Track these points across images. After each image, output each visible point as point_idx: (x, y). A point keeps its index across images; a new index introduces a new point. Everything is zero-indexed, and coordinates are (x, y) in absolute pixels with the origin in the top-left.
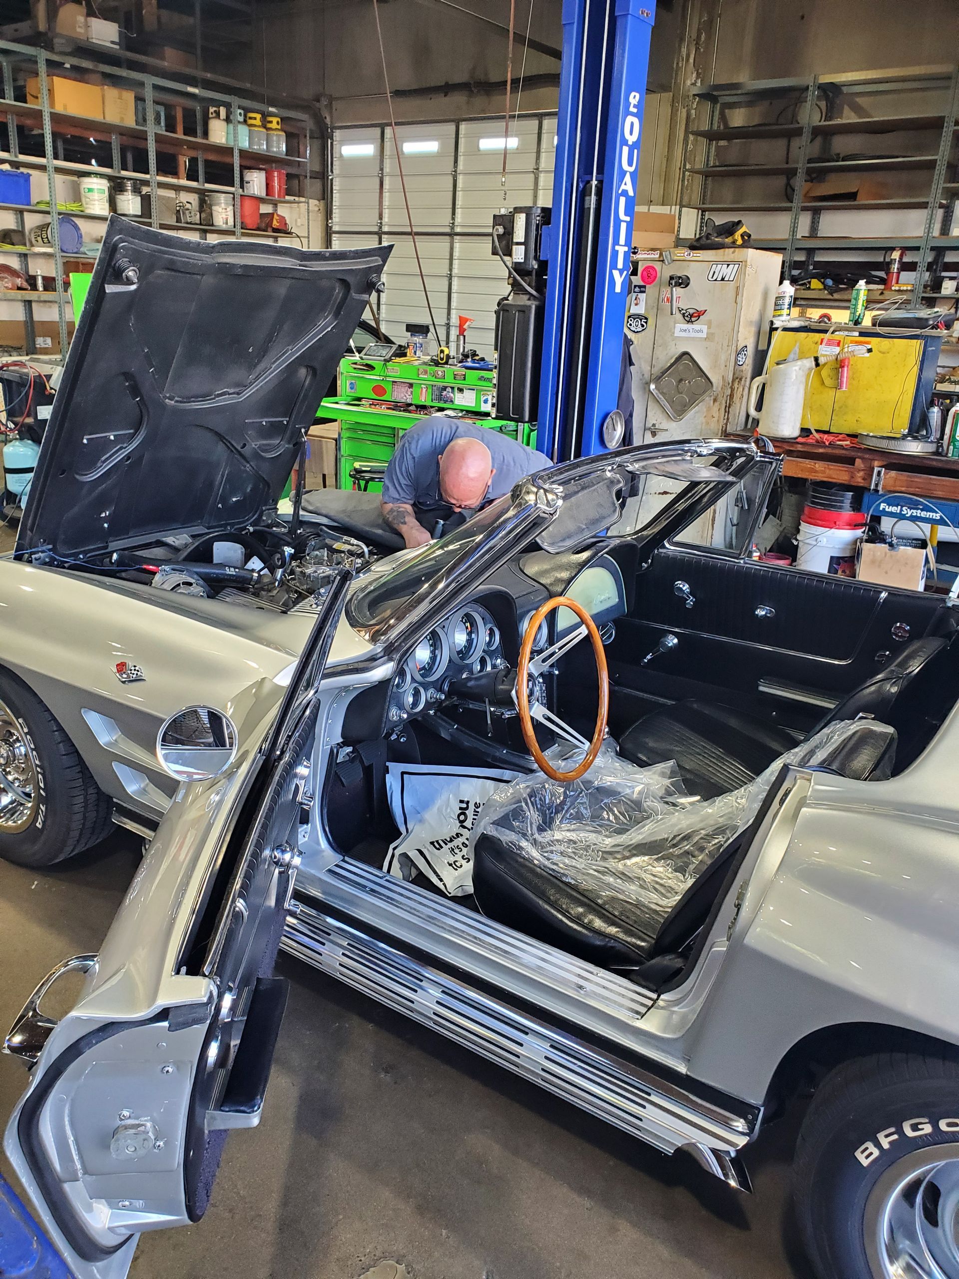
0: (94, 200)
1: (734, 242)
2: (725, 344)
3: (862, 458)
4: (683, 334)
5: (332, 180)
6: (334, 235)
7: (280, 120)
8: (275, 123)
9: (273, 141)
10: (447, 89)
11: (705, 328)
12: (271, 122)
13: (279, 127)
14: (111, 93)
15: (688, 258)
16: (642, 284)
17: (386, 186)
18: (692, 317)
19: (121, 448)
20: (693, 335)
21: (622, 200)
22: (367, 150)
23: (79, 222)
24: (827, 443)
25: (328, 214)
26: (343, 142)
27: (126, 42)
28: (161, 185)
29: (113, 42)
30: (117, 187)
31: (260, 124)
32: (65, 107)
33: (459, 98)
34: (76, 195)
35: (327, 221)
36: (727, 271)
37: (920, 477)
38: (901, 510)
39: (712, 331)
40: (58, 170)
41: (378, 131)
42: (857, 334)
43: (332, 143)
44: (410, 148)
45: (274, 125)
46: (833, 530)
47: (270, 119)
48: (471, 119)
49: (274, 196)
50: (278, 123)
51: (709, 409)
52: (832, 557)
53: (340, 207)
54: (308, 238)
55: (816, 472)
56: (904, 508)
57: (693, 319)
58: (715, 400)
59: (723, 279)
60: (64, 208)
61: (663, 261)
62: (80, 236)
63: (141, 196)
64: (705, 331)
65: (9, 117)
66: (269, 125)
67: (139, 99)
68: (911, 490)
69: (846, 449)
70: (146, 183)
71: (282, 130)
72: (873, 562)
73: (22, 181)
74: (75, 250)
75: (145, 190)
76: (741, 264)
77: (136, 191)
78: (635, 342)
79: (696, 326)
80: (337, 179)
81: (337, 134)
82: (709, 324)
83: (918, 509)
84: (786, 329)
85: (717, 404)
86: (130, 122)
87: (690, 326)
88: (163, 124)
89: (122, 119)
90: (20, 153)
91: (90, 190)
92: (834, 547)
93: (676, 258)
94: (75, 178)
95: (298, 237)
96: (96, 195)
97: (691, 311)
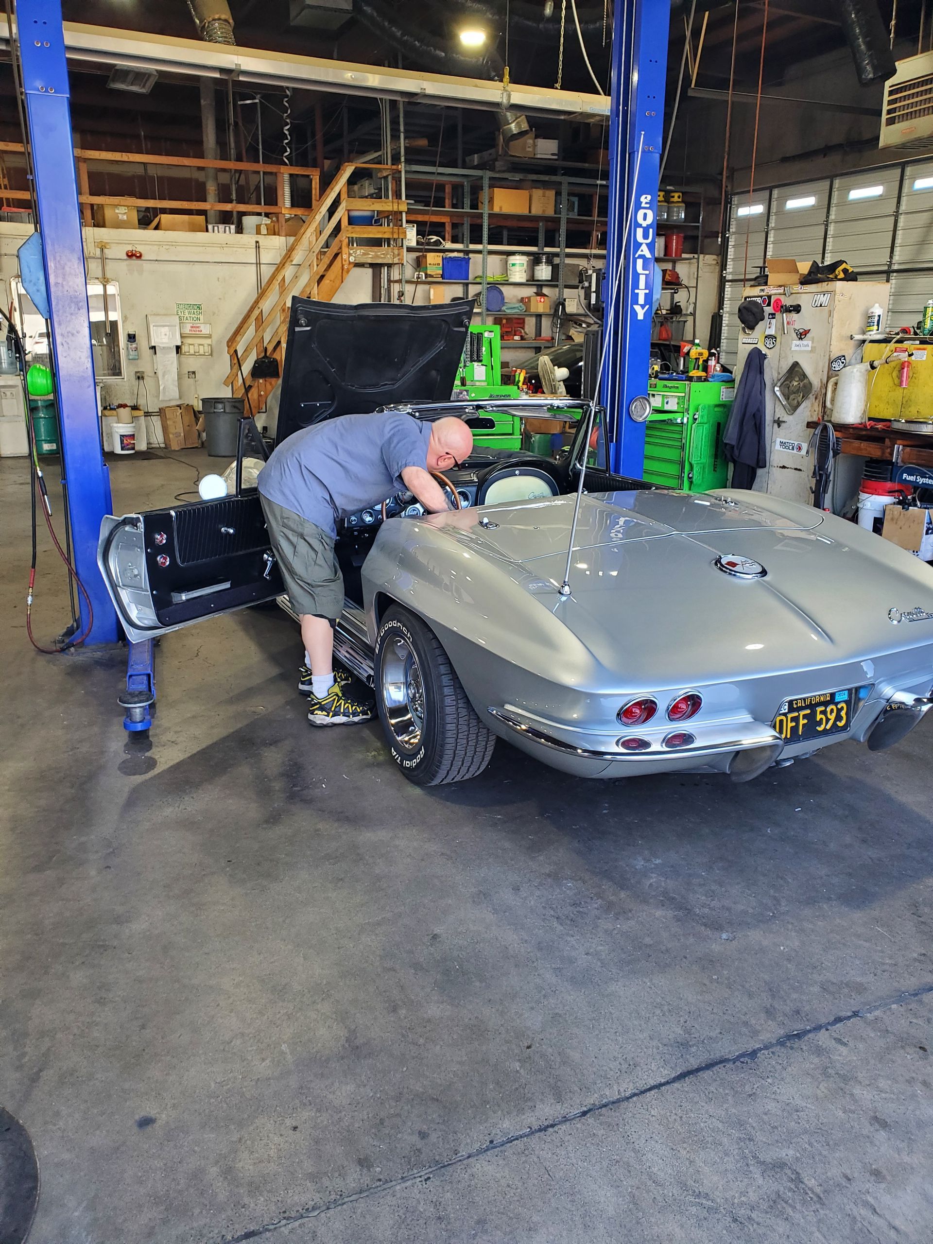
0: (515, 272)
1: (836, 277)
2: (822, 355)
3: (889, 438)
4: (797, 348)
5: (728, 237)
6: (727, 283)
7: (681, 194)
8: (676, 197)
9: (674, 212)
10: (826, 150)
11: (810, 343)
12: (673, 197)
13: (680, 200)
14: (537, 193)
15: (801, 291)
16: (773, 312)
17: (771, 239)
18: (802, 335)
19: (325, 411)
20: (803, 349)
21: (640, 262)
22: (758, 209)
23: (504, 289)
24: (869, 427)
25: (723, 266)
26: (740, 205)
27: (564, 152)
28: (569, 255)
29: (553, 154)
30: (536, 260)
31: (663, 199)
32: (501, 208)
33: (835, 158)
34: (505, 269)
35: (722, 272)
36: (823, 299)
37: (925, 452)
38: (916, 479)
39: (814, 345)
40: (491, 253)
41: (767, 193)
42: (918, 342)
43: (730, 207)
44: (792, 204)
45: (676, 199)
46: (874, 496)
47: (673, 194)
48: (842, 175)
49: (671, 256)
50: (679, 197)
51: (812, 405)
52: (875, 518)
53: (733, 260)
54: (696, 287)
55: (861, 450)
56: (918, 477)
57: (803, 337)
58: (816, 398)
59: (821, 306)
60: (492, 279)
61: (785, 294)
62: (503, 299)
63: (552, 266)
64: (810, 345)
65: (465, 219)
66: (672, 200)
67: (558, 194)
68: (920, 462)
69: (879, 431)
70: (557, 255)
71: (682, 202)
72: (892, 519)
73: (464, 263)
74: (498, 309)
75: (557, 260)
76: (832, 292)
77: (549, 262)
78: (769, 356)
79: (804, 342)
80: (733, 236)
81: (735, 199)
82: (813, 340)
83: (926, 478)
84: (872, 341)
85: (817, 401)
86: (550, 212)
87: (800, 342)
88: (576, 210)
89: (544, 211)
90: (471, 243)
91: (513, 265)
92: (875, 510)
93: (794, 291)
94: (505, 257)
95: (687, 287)
96: (517, 268)
97: (801, 331)
